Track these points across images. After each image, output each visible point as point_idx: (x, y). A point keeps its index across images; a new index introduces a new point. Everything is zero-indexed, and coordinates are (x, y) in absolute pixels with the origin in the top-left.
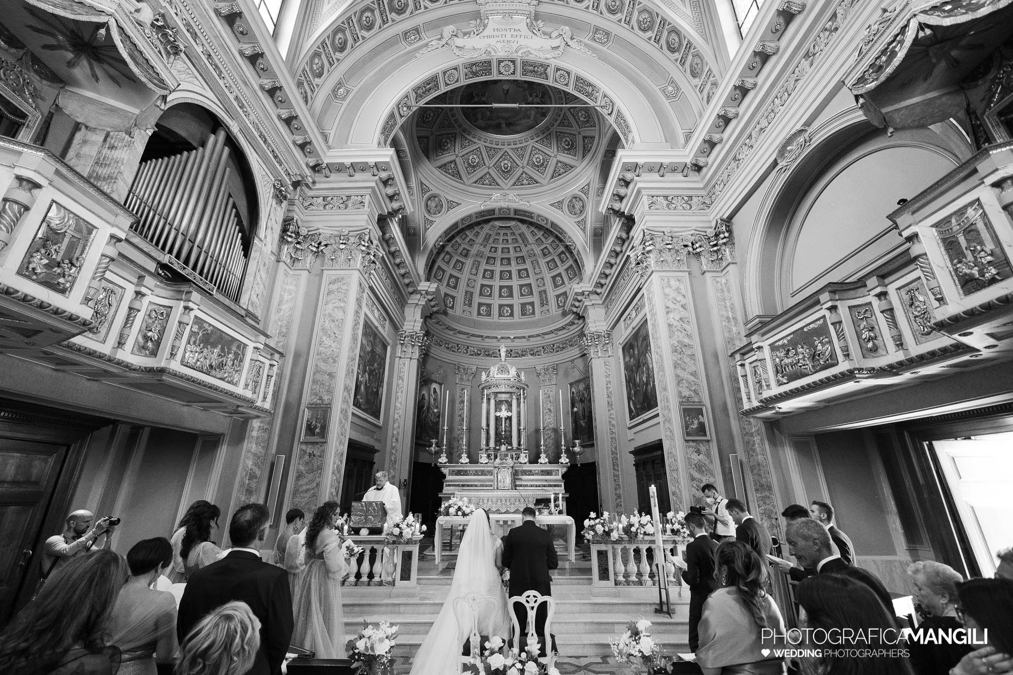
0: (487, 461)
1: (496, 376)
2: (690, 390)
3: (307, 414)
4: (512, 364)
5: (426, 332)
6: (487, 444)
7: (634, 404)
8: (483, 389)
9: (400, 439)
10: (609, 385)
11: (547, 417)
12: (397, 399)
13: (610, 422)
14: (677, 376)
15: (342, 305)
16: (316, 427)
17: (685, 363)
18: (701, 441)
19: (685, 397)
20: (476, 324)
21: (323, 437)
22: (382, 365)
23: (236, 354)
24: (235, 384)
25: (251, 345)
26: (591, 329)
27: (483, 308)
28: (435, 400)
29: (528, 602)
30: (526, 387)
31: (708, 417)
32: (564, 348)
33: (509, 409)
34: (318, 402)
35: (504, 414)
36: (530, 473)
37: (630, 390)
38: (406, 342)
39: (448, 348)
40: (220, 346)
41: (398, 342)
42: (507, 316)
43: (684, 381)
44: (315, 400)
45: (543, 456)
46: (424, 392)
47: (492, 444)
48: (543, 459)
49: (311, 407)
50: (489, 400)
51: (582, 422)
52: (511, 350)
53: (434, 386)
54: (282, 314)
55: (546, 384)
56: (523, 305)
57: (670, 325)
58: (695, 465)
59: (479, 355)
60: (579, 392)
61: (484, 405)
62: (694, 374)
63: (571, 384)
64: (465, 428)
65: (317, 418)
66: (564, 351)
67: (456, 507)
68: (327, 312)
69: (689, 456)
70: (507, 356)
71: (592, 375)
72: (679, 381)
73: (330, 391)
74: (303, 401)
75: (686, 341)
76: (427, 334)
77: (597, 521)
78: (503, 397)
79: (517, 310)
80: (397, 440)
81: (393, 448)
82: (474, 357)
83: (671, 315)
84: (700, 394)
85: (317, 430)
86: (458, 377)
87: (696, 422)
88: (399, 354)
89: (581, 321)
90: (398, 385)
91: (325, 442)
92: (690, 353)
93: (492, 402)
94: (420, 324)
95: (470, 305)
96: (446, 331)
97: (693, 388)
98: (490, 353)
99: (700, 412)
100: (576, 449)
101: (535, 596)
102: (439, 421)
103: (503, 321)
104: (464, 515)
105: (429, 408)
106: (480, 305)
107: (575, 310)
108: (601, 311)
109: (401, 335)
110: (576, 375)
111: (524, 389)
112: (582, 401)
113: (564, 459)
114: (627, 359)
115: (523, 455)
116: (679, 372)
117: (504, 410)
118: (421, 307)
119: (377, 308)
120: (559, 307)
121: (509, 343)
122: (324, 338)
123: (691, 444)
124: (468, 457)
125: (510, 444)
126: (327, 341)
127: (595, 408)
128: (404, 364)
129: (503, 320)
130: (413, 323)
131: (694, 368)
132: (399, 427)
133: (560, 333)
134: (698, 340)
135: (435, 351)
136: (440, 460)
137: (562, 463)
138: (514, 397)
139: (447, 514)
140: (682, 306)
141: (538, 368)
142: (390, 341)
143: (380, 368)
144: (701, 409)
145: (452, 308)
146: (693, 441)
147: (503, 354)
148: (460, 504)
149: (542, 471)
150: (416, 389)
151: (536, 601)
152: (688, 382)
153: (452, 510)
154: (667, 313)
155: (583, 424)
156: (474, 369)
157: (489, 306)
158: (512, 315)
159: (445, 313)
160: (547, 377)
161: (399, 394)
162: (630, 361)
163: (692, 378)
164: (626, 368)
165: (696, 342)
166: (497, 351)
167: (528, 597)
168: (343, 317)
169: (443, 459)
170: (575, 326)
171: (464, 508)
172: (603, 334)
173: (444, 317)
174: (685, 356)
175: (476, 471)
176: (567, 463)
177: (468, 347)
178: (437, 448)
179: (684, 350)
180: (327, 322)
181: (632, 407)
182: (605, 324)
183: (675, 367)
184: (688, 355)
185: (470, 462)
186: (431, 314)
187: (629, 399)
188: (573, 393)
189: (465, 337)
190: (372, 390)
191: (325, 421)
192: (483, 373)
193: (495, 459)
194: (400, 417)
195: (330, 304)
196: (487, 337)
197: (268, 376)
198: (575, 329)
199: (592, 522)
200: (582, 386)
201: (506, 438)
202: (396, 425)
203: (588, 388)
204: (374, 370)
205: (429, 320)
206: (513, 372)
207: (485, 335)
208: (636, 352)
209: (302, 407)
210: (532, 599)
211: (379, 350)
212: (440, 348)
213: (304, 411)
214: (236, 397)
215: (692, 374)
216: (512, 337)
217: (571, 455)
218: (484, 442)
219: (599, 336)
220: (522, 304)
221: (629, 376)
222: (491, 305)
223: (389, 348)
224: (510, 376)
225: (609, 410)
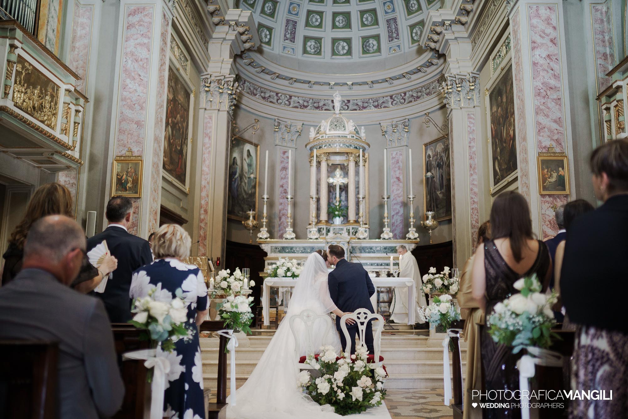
0: (317, 235)
1: (328, 132)
2: (552, 139)
3: (117, 168)
4: (349, 119)
5: (237, 75)
6: (318, 216)
7: (500, 165)
8: (311, 149)
9: (209, 212)
10: (472, 144)
11: (395, 188)
12: (203, 161)
13: (472, 190)
14: (539, 123)
15: (146, 41)
16: (127, 181)
17: (549, 108)
18: (559, 196)
19: (545, 147)
20: (301, 66)
21: (136, 193)
22: (186, 118)
23: (52, 96)
24: (53, 128)
25: (63, 87)
26: (452, 71)
27: (311, 43)
28: (250, 165)
29: (358, 318)
30: (366, 147)
31: (569, 170)
32: (418, 97)
33: (346, 173)
34: (127, 154)
35: (338, 179)
36: (371, 250)
37: (496, 148)
38: (211, 89)
39: (264, 98)
40: (39, 87)
41: (202, 89)
42: (344, 55)
43: (546, 129)
44: (123, 152)
45: (386, 230)
46: (236, 155)
47: (324, 216)
48: (387, 233)
49: (119, 159)
50: (319, 163)
51: (438, 193)
52: (349, 101)
53: (247, 147)
54: (76, 53)
55: (394, 145)
56: (365, 39)
57: (535, 64)
58: (550, 222)
59: (306, 107)
60: (436, 155)
61: (314, 169)
62: (558, 121)
63: (426, 145)
64: (289, 197)
65: (127, 172)
66: (419, 101)
67: (285, 268)
68: (129, 50)
69: (543, 212)
70: (342, 109)
71: (452, 131)
72: (540, 129)
73: (139, 142)
74: (110, 153)
75: (553, 82)
76: (238, 78)
77: (437, 276)
78: (338, 159)
79: (357, 45)
80: (206, 211)
81: (201, 221)
82: (299, 110)
83: (537, 52)
84: (563, 144)
85: (129, 185)
86: (278, 135)
87: (555, 175)
88: (203, 104)
89: (442, 60)
90: (204, 145)
91: (139, 198)
92: (555, 97)
93: (324, 165)
94: (229, 66)
95: (293, 40)
96: (263, 75)
97: (556, 137)
98: (321, 104)
99: (560, 164)
100: (428, 222)
101: (365, 313)
102: (255, 193)
103: (336, 61)
104: (294, 276)
105: (241, 176)
106: (307, 39)
107: (433, 45)
108: (467, 46)
109: (205, 80)
110: (433, 133)
111: (364, 150)
112: (439, 166)
113: (413, 234)
114: (495, 109)
115: (361, 229)
116: (542, 119)
117: (338, 176)
118: (230, 43)
119: (178, 45)
120: (414, 41)
121: (346, 91)
122: (128, 81)
123: (547, 199)
124: (294, 231)
125: (346, 217)
126: (132, 85)
127: (453, 173)
128: (211, 118)
129: (339, 60)
130: (220, 64)
131: (559, 115)
132: (208, 196)
133: (414, 77)
134: (566, 82)
135: (248, 102)
136: (260, 235)
137: (409, 239)
138: (351, 158)
139: (276, 275)
140: (552, 41)
141: (384, 124)
142: (193, 88)
143: (184, 121)
144: (562, 161)
145: (269, 43)
146: (550, 196)
147: (337, 105)
148: (289, 265)
149: (385, 248)
150: (227, 149)
151: (366, 318)
152: (550, 130)
153: (281, 272)
154: (533, 49)
155: (441, 196)
156: (299, 127)
157: (318, 40)
158: (349, 52)
159: (260, 51)
160: (396, 135)
161: (206, 156)
162: (497, 111)
163: (555, 126)
164: (493, 122)
165: (564, 85)
166: (330, 102)
167: (359, 313)
168: (148, 56)
169: (263, 234)
170: (433, 68)
171: (294, 269)
172: (468, 77)
173: (258, 55)
174: (549, 100)
175: (304, 248)
176: (415, 239)
177: (291, 97)
178: (255, 222)
179: (549, 93)
180: (130, 62)
181: (497, 168)
182: (471, 63)
183: (537, 113)
184: (553, 100)
185: (297, 238)
186: (242, 52)
187: (495, 159)
188: (429, 156)
189: (286, 82)
190: (176, 147)
191: (136, 174)
192: (312, 129)
193: (327, 235)
194: (208, 183)
195: (132, 40)
196: (316, 83)
197: (75, 123)
198: (432, 72)
199: (431, 276)
200: (440, 147)
201: (340, 209)
202: (204, 194)
203: (447, 150)
204: (177, 123)
205: (238, 60)
206: (350, 126)
207: (313, 80)
208: (504, 100)
209: (110, 160)
210: (362, 316)
211: (181, 98)
212: (253, 98)
213: (112, 164)
214: (56, 141)
215: (555, 121)
216: (349, 83)
217: (422, 229)
218: (313, 213)
219: (462, 80)
220: (363, 38)
221: (496, 131)
222: (321, 39)
223: (192, 96)
224: (347, 132)
225: (471, 175)
